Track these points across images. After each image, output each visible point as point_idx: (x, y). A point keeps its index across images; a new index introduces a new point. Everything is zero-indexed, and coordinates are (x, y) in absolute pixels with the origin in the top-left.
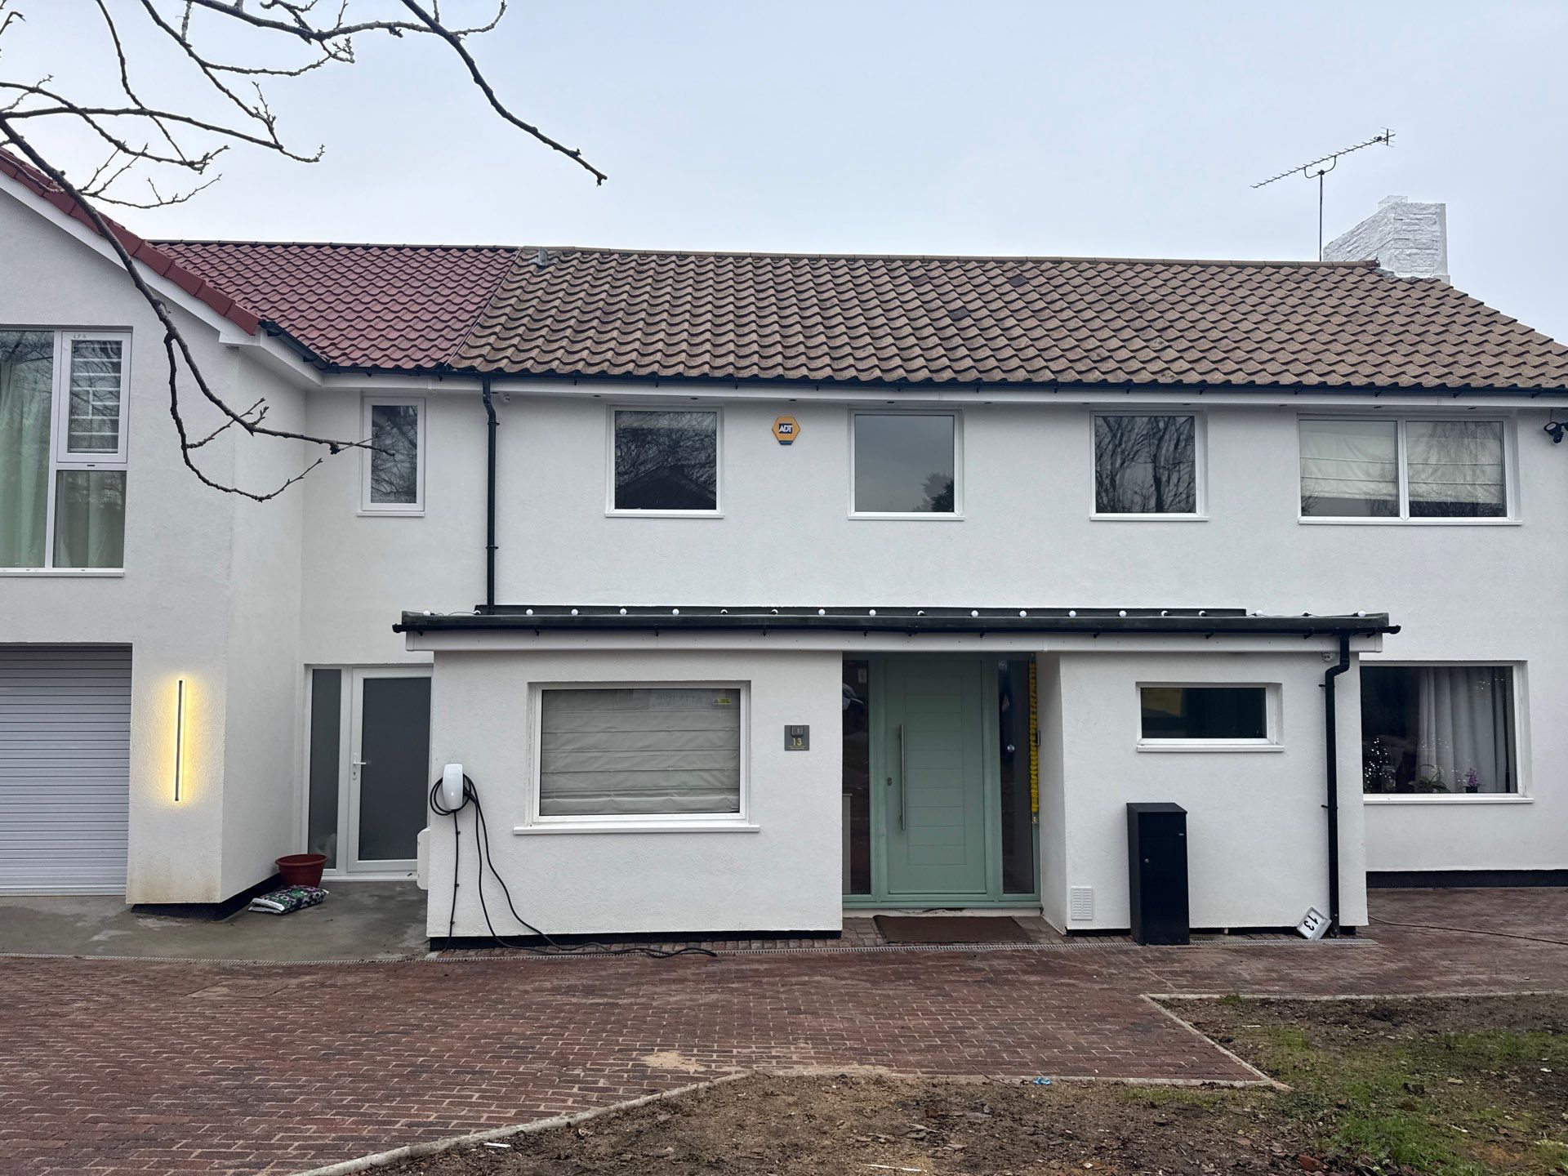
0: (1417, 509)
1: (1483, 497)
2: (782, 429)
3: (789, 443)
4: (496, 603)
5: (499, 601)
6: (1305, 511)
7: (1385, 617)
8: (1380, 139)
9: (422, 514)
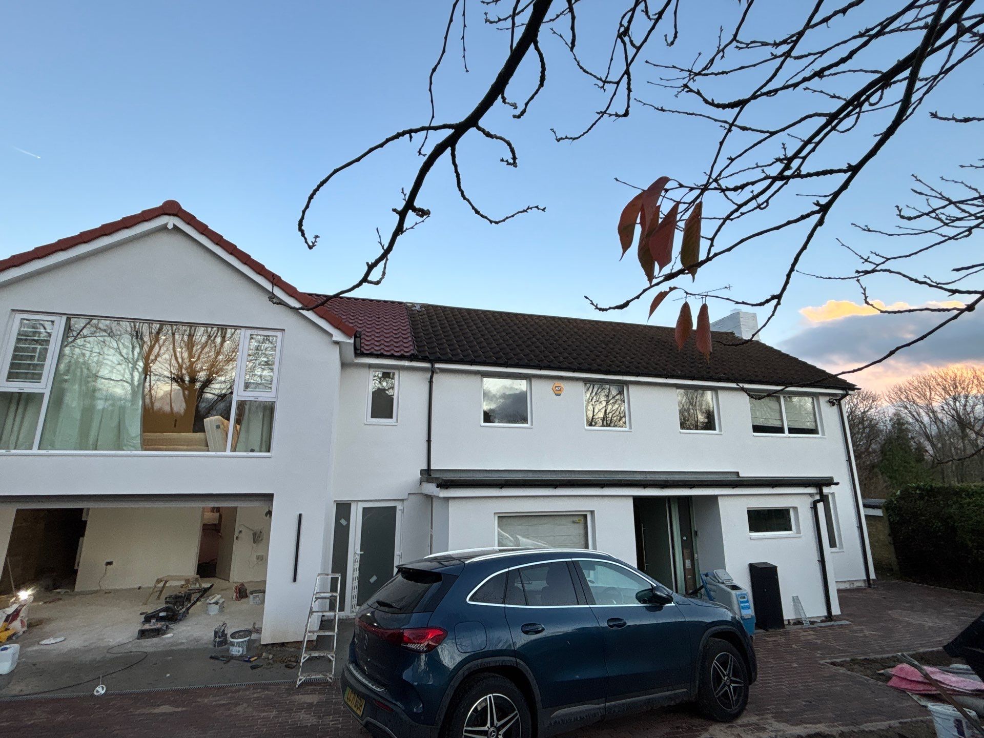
0: (792, 431)
1: (809, 425)
2: (557, 389)
3: (560, 395)
4: (432, 468)
5: (432, 467)
6: (754, 431)
7: (832, 478)
8: (726, 287)
9: (396, 424)
